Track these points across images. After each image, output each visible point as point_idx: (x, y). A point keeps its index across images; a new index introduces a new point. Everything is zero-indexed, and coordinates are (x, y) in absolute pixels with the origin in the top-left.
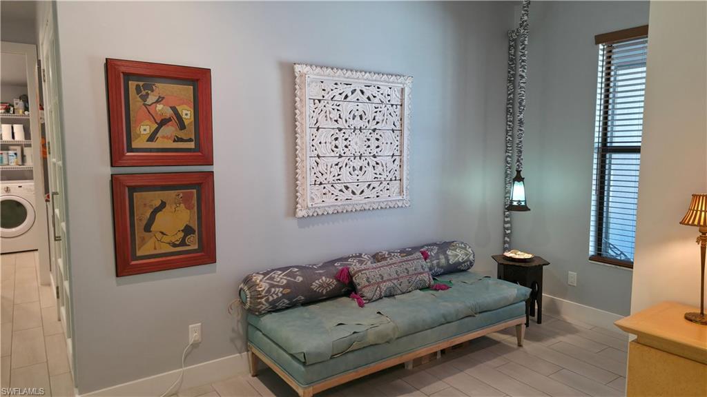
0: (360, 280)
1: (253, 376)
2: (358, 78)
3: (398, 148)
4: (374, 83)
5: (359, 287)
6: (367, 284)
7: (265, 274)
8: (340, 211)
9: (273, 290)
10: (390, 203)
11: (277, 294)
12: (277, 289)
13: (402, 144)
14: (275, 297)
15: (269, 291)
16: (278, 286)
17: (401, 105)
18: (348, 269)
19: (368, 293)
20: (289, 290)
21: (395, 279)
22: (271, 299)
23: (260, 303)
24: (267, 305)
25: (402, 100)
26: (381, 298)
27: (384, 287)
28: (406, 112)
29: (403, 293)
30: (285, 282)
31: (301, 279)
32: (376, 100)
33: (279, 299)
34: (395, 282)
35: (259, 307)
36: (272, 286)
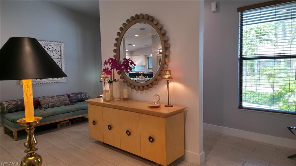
0: (42, 103)
1: (5, 133)
2: (43, 43)
3: (60, 64)
4: (49, 44)
5: (41, 105)
6: (44, 103)
7: (7, 102)
8: (38, 83)
9: (9, 106)
10: (58, 81)
11: (11, 107)
12: (11, 106)
13: (61, 63)
14: (10, 108)
15: (8, 106)
16: (11, 105)
17: (60, 51)
18: (38, 100)
19: (44, 106)
20: (15, 106)
21: (55, 102)
22: (8, 108)
23: (5, 110)
24: (7, 110)
25: (61, 49)
26: (49, 108)
27: (50, 104)
28: (62, 53)
29: (59, 106)
30: (14, 103)
31: (20, 103)
32: (50, 49)
33: (11, 109)
34: (55, 103)
35: (4, 111)
36: (9, 105)
